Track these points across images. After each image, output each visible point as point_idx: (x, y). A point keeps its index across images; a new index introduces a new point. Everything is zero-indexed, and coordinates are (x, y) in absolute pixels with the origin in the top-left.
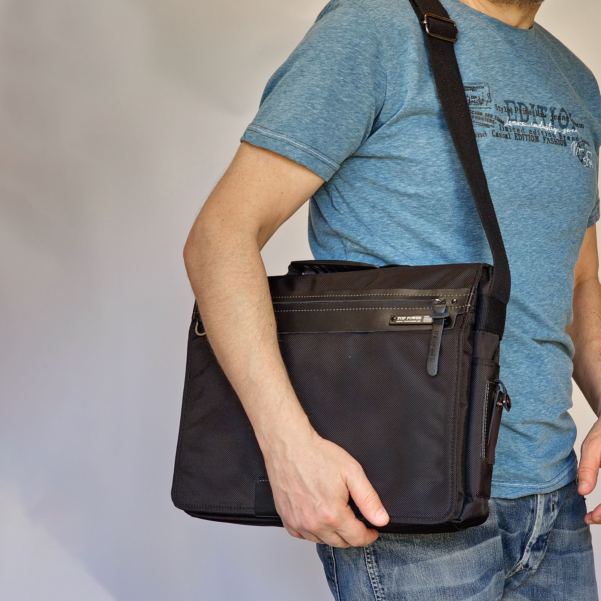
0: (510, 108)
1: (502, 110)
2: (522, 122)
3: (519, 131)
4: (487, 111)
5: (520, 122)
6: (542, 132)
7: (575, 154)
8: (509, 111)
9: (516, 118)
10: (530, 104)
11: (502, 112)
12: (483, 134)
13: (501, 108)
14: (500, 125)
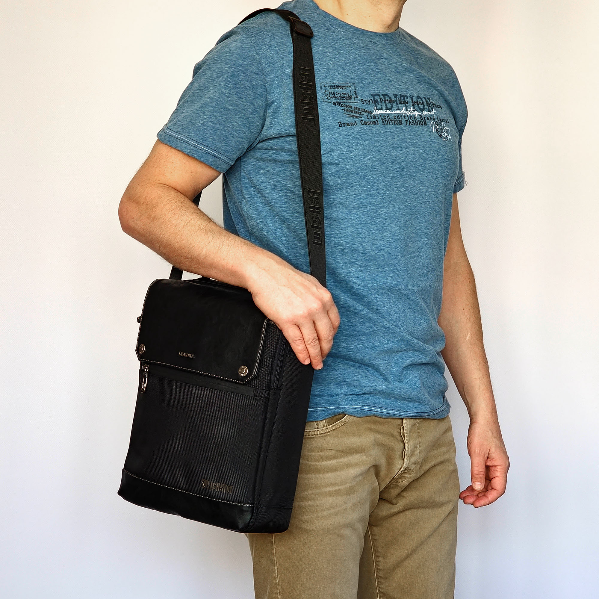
0: (376, 100)
1: (369, 102)
3: (385, 118)
4: (355, 105)
5: (386, 110)
6: (404, 116)
7: (435, 130)
8: (376, 102)
9: (382, 107)
10: (393, 94)
11: (369, 104)
12: (354, 123)
13: (368, 101)
14: (367, 115)
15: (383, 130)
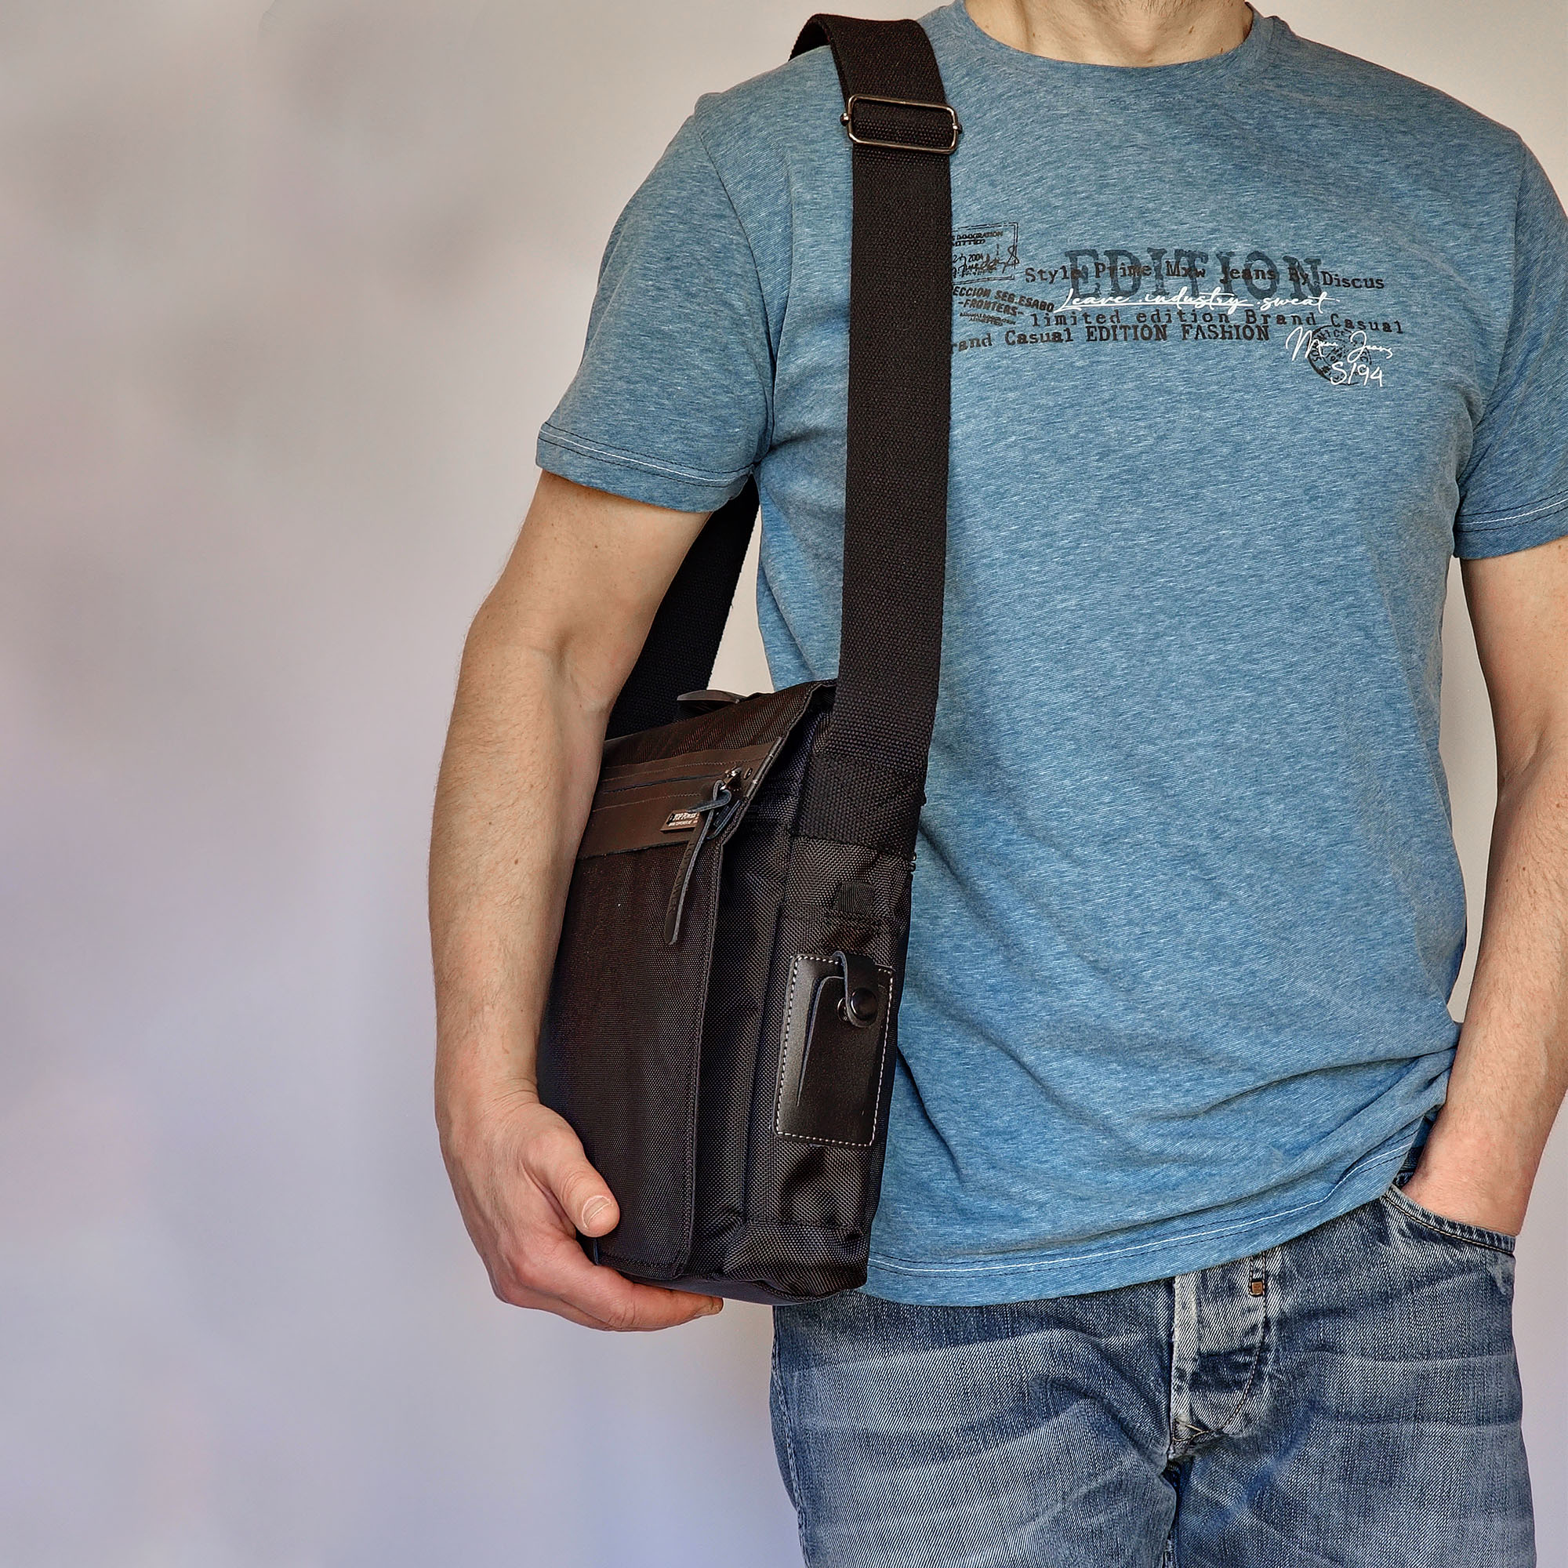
0: (1080, 269)
1: (1053, 276)
2: (1115, 296)
3: (1102, 320)
4: (1004, 286)
5: (1111, 299)
6: (1180, 313)
8: (1076, 275)
9: (1097, 290)
10: (1149, 250)
11: (1051, 282)
12: (983, 340)
13: (1050, 273)
14: (1034, 315)
15: (1082, 357)
